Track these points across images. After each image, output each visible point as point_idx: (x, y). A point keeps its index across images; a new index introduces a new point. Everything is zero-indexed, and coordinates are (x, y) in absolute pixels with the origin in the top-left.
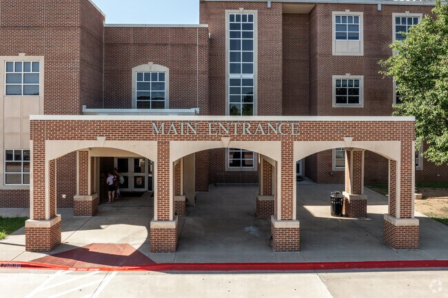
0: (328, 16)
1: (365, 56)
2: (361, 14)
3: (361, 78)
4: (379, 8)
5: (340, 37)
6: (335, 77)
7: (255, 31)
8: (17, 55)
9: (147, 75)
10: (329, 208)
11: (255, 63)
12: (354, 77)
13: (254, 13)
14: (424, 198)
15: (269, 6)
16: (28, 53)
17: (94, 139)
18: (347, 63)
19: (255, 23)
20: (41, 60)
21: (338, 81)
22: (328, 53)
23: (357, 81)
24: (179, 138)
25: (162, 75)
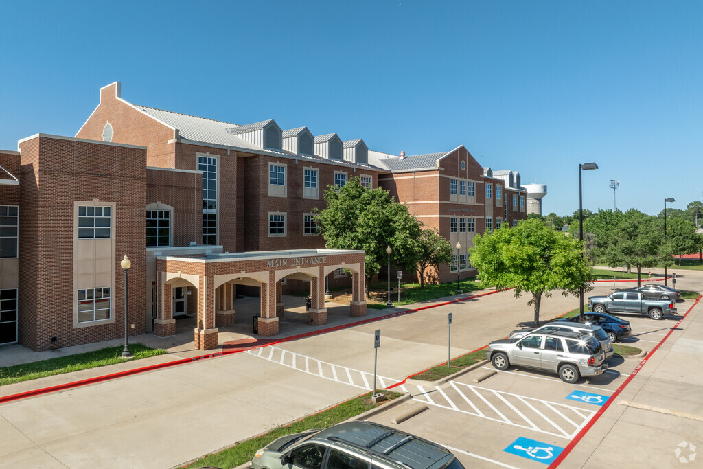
0: (266, 165)
1: (288, 198)
2: (285, 166)
3: (285, 214)
4: (297, 163)
5: (273, 182)
6: (270, 213)
7: (217, 172)
8: (92, 200)
9: (155, 213)
10: (305, 307)
11: (217, 200)
12: (281, 214)
13: (217, 157)
14: (333, 298)
15: (229, 153)
16: (102, 199)
17: (239, 272)
18: (277, 203)
19: (217, 166)
20: (113, 206)
21: (272, 216)
22: (266, 196)
23: (283, 216)
24: (280, 268)
25: (167, 213)
